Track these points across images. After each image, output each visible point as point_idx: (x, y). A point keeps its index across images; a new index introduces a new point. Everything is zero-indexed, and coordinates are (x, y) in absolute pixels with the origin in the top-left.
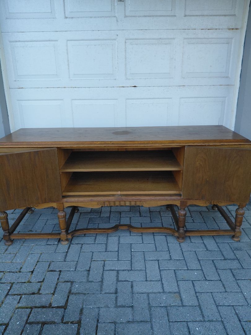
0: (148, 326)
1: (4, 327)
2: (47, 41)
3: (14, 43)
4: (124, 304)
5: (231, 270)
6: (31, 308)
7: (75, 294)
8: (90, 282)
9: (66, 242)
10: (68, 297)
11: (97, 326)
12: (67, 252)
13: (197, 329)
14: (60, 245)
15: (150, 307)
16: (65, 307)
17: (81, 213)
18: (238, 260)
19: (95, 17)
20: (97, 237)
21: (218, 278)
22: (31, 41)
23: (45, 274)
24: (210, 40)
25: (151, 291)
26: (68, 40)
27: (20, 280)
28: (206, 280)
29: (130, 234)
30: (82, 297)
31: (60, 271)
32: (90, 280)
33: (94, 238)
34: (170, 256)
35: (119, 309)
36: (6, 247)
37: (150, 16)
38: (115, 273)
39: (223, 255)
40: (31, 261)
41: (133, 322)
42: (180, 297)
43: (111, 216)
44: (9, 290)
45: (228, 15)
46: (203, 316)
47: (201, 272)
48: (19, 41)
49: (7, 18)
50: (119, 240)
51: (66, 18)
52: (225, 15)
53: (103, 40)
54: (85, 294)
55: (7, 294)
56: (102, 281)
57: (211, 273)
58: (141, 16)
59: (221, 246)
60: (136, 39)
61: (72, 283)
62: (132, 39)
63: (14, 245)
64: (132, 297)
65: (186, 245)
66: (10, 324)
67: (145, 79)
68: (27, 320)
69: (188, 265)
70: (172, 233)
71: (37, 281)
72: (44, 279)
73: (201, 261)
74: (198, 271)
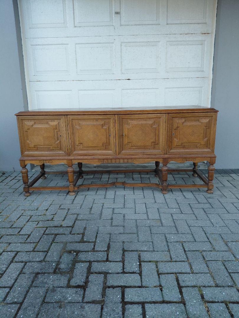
0: (136, 235)
1: (27, 236)
2: (60, 44)
3: (34, 46)
4: (117, 225)
5: (203, 209)
6: (47, 228)
7: (80, 220)
8: (92, 214)
9: (74, 194)
10: (75, 222)
11: (97, 235)
12: (74, 199)
13: (172, 237)
14: (68, 196)
15: (137, 227)
16: (72, 227)
17: (85, 179)
18: (210, 204)
19: (97, 26)
20: (98, 191)
21: (192, 212)
22: (48, 45)
23: (56, 211)
24: (187, 42)
25: (139, 218)
26: (76, 44)
27: (37, 214)
28: (182, 213)
29: (124, 190)
30: (85, 221)
31: (69, 209)
32: (92, 213)
33: (95, 192)
34: (155, 201)
35: (114, 227)
36: (25, 197)
37: (140, 25)
38: (111, 209)
39: (198, 201)
40: (45, 205)
41: (124, 233)
42: (161, 222)
43: (109, 180)
44: (29, 219)
45: (200, 23)
46: (178, 231)
47: (178, 209)
48: (39, 45)
49: (30, 28)
50: (115, 193)
51: (75, 27)
52: (198, 24)
53: (103, 43)
54: (88, 220)
55: (28, 221)
56: (101, 214)
57: (187, 210)
58: (133, 25)
59: (197, 196)
60: (129, 42)
61: (78, 215)
62: (126, 43)
63: (32, 196)
64: (124, 222)
65: (169, 196)
66: (31, 234)
67: (137, 73)
68: (44, 233)
69: (169, 205)
70: (157, 186)
71: (51, 214)
72: (56, 213)
73: (179, 204)
74: (176, 209)
